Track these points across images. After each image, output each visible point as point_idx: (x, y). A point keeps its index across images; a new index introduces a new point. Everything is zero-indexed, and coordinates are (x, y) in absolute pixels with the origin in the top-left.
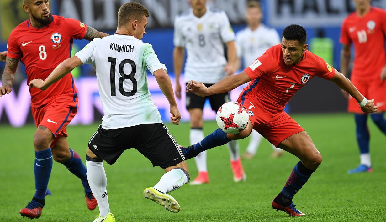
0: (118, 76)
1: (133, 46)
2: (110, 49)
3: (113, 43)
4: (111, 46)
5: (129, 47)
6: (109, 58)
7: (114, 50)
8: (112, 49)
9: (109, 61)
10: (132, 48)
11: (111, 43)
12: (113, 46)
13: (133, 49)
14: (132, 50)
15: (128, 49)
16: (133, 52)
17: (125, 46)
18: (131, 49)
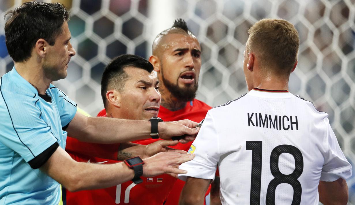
0: (267, 177)
1: (296, 117)
2: (249, 125)
3: (253, 114)
4: (250, 119)
5: (288, 120)
6: (248, 142)
7: (257, 126)
8: (254, 125)
9: (248, 148)
10: (294, 120)
11: (248, 114)
12: (254, 119)
13: (296, 123)
14: (294, 126)
15: (287, 123)
16: (297, 129)
17: (280, 117)
18: (292, 123)
